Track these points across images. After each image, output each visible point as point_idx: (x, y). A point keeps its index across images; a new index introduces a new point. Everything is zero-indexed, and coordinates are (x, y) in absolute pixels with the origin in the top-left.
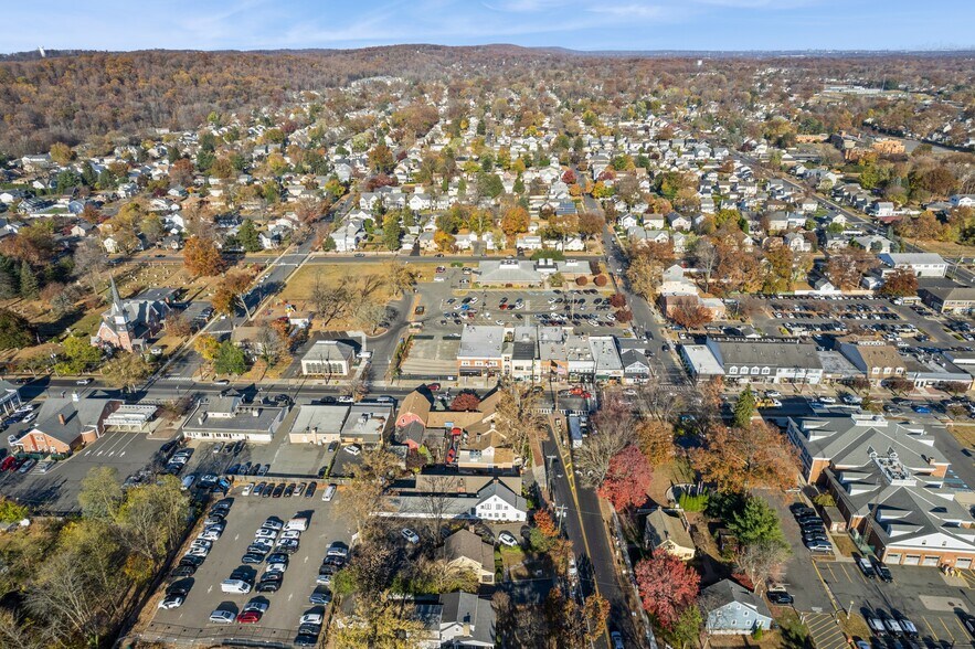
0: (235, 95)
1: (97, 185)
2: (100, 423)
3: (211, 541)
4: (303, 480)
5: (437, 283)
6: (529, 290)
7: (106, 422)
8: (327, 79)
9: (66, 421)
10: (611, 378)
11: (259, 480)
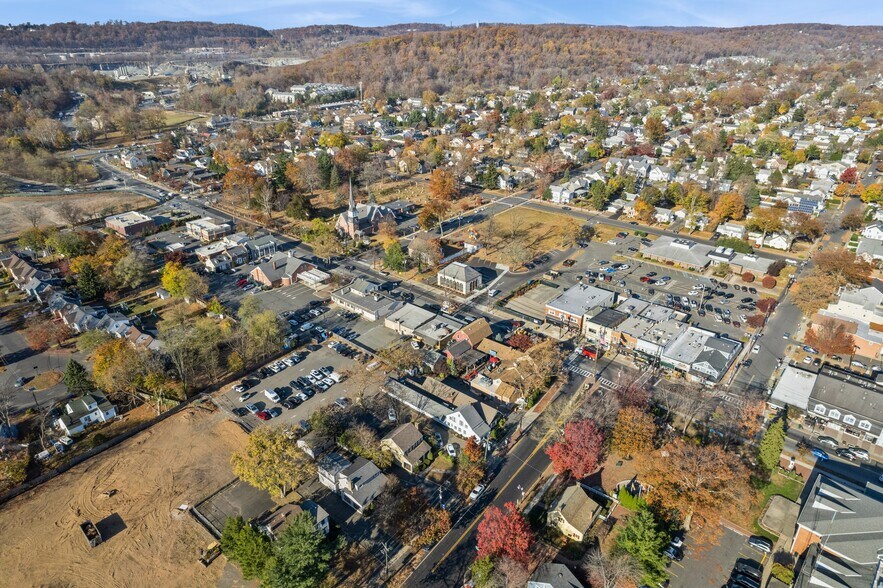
0: (587, 63)
1: (434, 123)
2: (294, 275)
3: (287, 366)
4: (367, 352)
5: (609, 246)
6: (686, 272)
7: (299, 276)
8: (683, 55)
9: (277, 268)
10: (676, 369)
11: (345, 341)
